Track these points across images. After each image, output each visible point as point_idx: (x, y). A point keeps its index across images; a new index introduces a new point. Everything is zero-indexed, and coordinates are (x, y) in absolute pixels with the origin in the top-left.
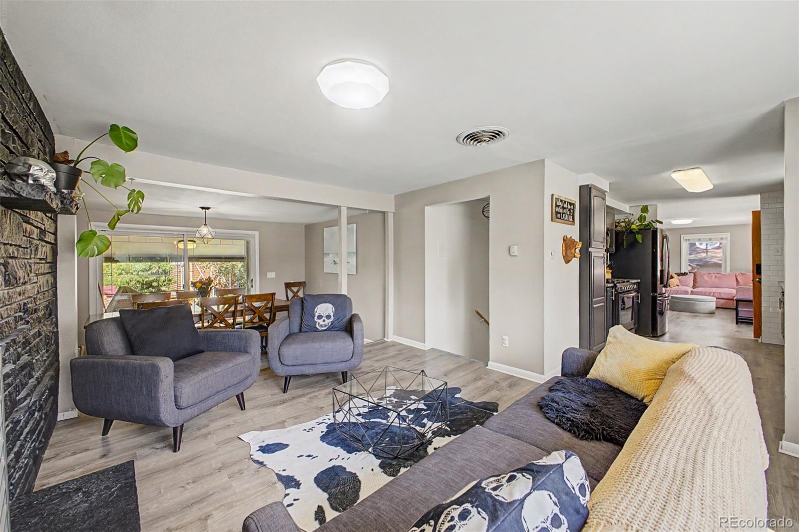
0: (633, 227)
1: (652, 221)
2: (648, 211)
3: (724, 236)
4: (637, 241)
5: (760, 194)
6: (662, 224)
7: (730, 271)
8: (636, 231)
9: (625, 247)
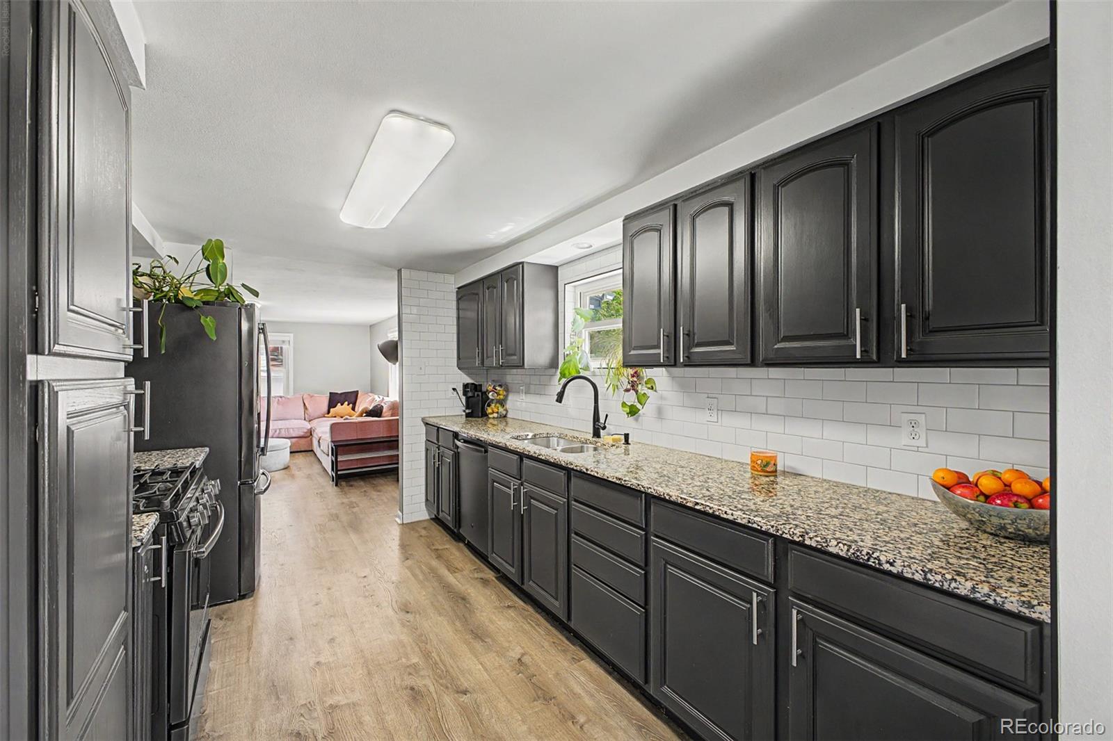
0: (185, 292)
2: (223, 257)
3: (286, 339)
4: (206, 334)
5: (399, 271)
6: (257, 296)
7: (294, 393)
8: (197, 307)
9: (163, 352)
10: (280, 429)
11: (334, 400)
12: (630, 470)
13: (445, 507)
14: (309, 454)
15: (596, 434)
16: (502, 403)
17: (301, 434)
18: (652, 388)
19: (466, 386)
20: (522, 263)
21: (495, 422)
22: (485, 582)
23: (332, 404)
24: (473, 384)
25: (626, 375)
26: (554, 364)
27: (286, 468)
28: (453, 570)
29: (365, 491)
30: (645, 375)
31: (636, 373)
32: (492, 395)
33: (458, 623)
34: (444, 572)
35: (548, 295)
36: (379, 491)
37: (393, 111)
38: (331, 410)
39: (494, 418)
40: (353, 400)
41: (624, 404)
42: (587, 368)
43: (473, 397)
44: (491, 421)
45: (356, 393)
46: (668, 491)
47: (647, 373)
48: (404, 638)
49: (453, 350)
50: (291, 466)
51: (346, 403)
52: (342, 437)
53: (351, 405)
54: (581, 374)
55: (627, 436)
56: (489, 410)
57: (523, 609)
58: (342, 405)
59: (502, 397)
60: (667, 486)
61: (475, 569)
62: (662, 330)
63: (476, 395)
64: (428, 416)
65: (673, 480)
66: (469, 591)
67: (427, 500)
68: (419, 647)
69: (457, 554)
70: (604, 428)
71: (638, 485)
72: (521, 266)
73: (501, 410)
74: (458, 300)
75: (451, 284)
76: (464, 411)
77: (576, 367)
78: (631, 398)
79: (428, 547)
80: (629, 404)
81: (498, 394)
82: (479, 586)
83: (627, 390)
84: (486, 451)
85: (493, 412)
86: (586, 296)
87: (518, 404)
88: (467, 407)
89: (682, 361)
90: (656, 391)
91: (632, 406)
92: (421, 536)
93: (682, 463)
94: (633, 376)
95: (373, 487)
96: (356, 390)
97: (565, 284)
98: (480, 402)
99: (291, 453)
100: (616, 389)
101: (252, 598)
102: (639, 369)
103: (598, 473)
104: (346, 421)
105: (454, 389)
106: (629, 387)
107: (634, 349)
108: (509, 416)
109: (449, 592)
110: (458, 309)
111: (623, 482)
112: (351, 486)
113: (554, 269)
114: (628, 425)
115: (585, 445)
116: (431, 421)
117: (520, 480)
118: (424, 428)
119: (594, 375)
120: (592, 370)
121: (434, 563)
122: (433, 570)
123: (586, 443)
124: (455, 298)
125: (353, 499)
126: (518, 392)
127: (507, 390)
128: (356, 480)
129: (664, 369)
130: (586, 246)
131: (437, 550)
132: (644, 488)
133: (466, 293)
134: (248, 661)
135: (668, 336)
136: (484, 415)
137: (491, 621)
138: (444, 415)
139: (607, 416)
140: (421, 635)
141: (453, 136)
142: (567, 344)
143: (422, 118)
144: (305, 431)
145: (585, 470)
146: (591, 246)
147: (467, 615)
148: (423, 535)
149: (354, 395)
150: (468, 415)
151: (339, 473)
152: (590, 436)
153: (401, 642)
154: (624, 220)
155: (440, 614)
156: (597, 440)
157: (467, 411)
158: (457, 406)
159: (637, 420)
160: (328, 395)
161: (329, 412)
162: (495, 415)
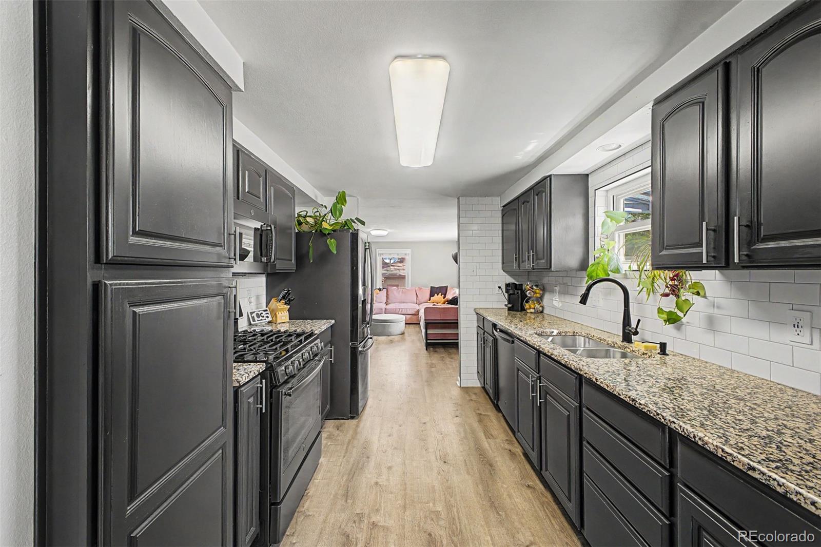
0: (325, 225)
1: (351, 219)
2: (346, 202)
4: (330, 250)
5: (458, 199)
6: (364, 225)
7: (412, 286)
8: (329, 234)
9: (311, 261)
10: (402, 309)
11: (434, 291)
12: (652, 390)
13: (488, 381)
14: (418, 325)
15: (627, 338)
16: (540, 300)
17: (413, 313)
18: (698, 294)
19: (507, 285)
20: (550, 176)
21: (533, 316)
22: (512, 454)
23: (432, 295)
24: (514, 283)
25: (663, 278)
26: (584, 265)
27: (403, 334)
28: (488, 436)
29: (443, 357)
30: (689, 278)
31: (677, 275)
32: (529, 293)
33: (480, 486)
34: (481, 435)
35: (578, 202)
36: (452, 358)
37: (396, 58)
38: (431, 298)
39: (531, 313)
40: (444, 292)
41: (660, 311)
42: (617, 271)
43: (514, 294)
44: (528, 315)
45: (446, 287)
46: (701, 435)
47: (693, 276)
48: (436, 484)
49: (499, 256)
50: (405, 332)
51: (440, 294)
52: (432, 317)
53: (443, 296)
54: (610, 277)
55: (663, 346)
56: (527, 306)
57: (542, 494)
58: (438, 295)
59: (538, 295)
60: (702, 425)
61: (507, 440)
62: (704, 224)
63: (516, 293)
64: (479, 307)
65: (716, 416)
66: (497, 459)
67: (478, 372)
68: (445, 498)
69: (495, 423)
70: (636, 333)
71: (658, 414)
72: (549, 178)
73: (537, 306)
74: (503, 216)
75: (496, 204)
76: (506, 305)
77: (605, 271)
78: (669, 304)
79: (474, 411)
80: (667, 310)
81: (535, 293)
82: (507, 457)
83: (667, 295)
84: (513, 342)
85: (530, 308)
86: (620, 199)
87: (553, 302)
88: (509, 303)
89: (736, 260)
90: (705, 297)
91: (670, 313)
92: (472, 400)
93: (740, 393)
94: (672, 279)
95: (449, 355)
96: (446, 285)
97: (595, 190)
98: (520, 299)
99: (406, 324)
100: (651, 293)
101: (357, 420)
102: (681, 272)
103: (608, 387)
104: (434, 306)
105: (499, 287)
106: (667, 291)
107: (666, 249)
108: (545, 312)
109: (480, 455)
110: (503, 224)
111: (637, 405)
112: (436, 352)
113: (584, 178)
114: (667, 333)
115: (612, 349)
116: (481, 312)
117: (538, 373)
118: (476, 315)
119: (626, 277)
120: (624, 272)
121: (476, 425)
122: (473, 432)
123: (614, 347)
124: (501, 215)
125: (433, 362)
126: (552, 291)
127: (544, 290)
128: (439, 348)
129: (717, 271)
130: (614, 146)
131: (481, 414)
132: (665, 420)
133: (510, 210)
134: (341, 465)
135: (714, 231)
136: (523, 309)
137: (510, 496)
138: (492, 307)
139: (639, 321)
140: (449, 488)
141: (447, 64)
142: (598, 246)
143: (420, 56)
144: (416, 311)
145: (594, 380)
146: (620, 146)
147: (490, 483)
148: (473, 399)
149: (445, 289)
150: (509, 309)
151: (428, 341)
152: (619, 340)
153: (433, 487)
154: (653, 106)
155: (468, 473)
156: (627, 345)
157: (510, 306)
158: (501, 301)
159: (678, 328)
160: (430, 288)
161: (430, 300)
162: (532, 310)
